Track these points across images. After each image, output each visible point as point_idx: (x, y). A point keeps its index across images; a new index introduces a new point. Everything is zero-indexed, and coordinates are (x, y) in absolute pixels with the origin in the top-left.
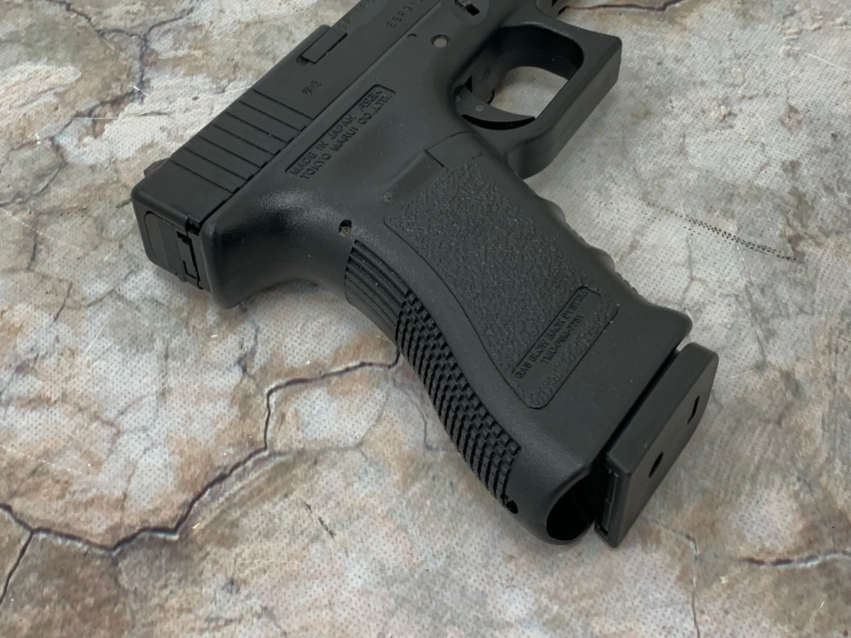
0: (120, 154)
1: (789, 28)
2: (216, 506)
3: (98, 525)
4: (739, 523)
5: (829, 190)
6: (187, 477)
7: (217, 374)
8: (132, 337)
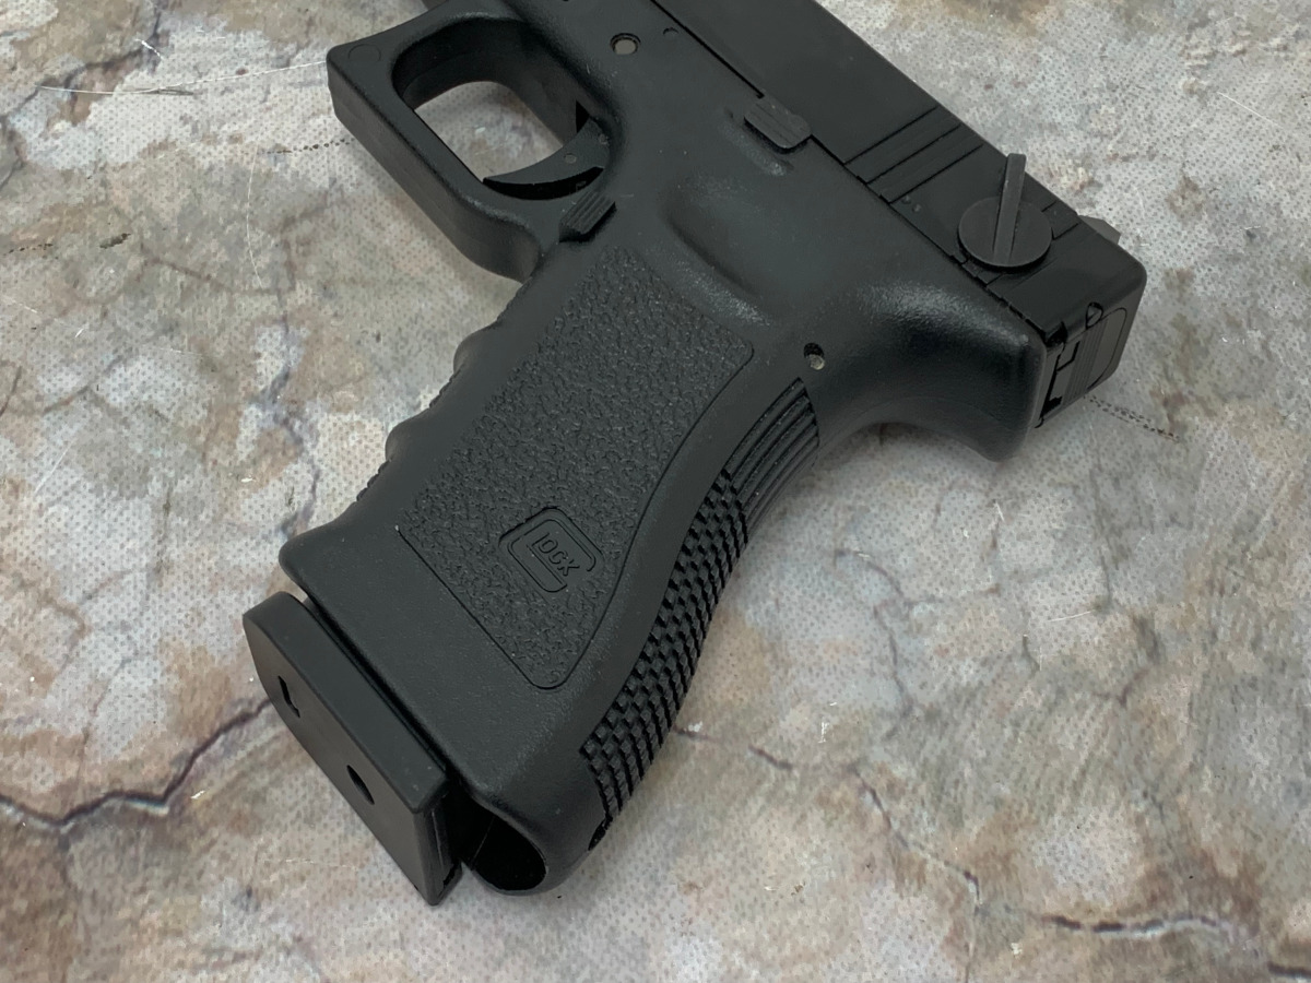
0: (113, 155)
1: (1196, 47)
2: (232, 763)
3: (41, 780)
4: (1047, 858)
5: (1234, 325)
6: (189, 711)
7: (247, 545)
8: (114, 469)
